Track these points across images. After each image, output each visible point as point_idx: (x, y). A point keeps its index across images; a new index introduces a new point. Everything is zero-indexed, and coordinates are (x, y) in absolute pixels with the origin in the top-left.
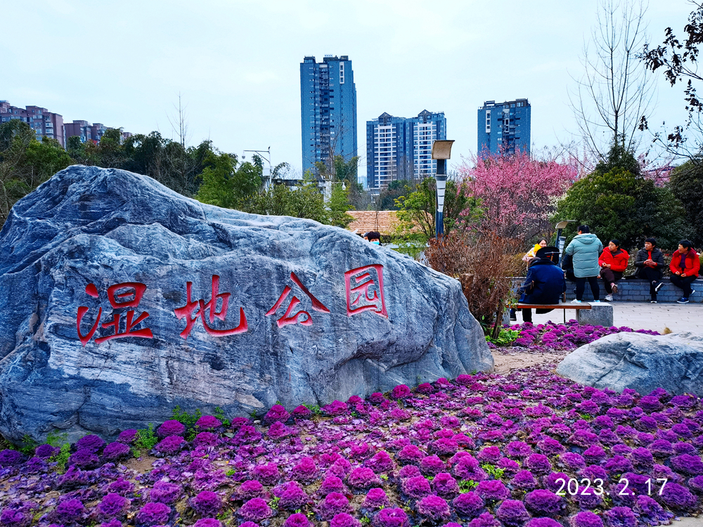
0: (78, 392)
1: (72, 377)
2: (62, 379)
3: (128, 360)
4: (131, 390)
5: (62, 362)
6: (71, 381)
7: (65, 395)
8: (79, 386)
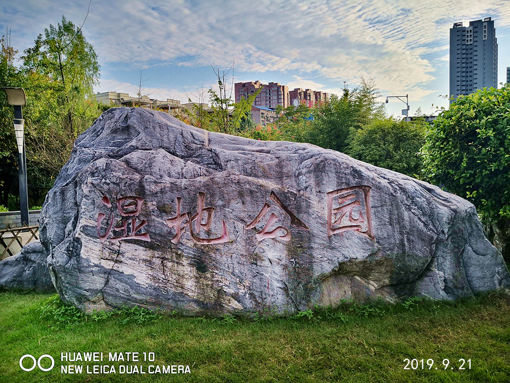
0: (100, 277)
1: (96, 266)
2: (89, 266)
3: (133, 257)
4: (135, 280)
5: (89, 254)
6: (95, 268)
7: (92, 278)
8: (100, 273)
